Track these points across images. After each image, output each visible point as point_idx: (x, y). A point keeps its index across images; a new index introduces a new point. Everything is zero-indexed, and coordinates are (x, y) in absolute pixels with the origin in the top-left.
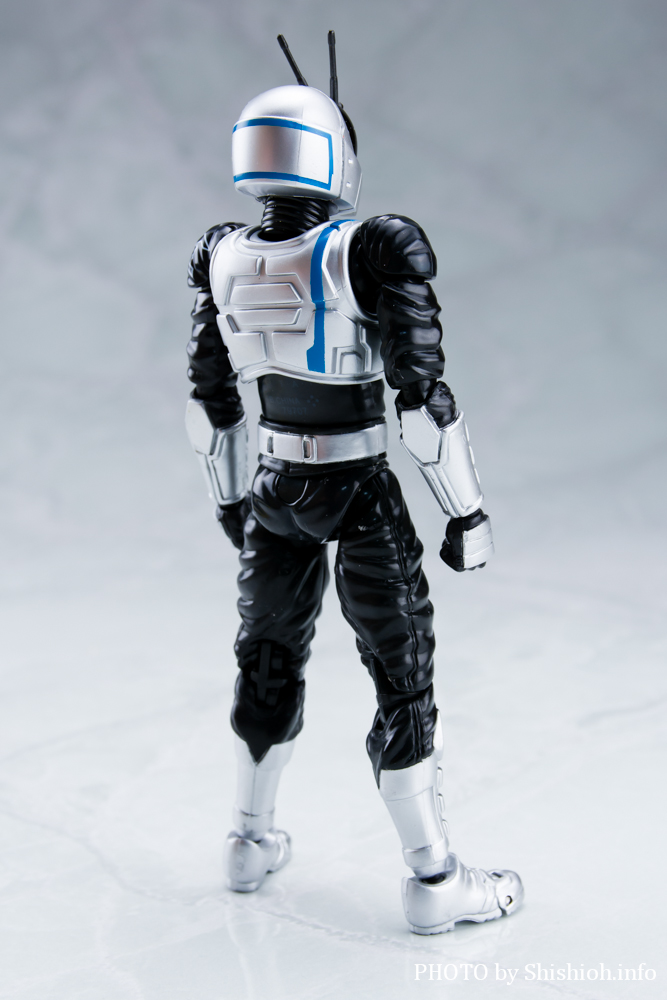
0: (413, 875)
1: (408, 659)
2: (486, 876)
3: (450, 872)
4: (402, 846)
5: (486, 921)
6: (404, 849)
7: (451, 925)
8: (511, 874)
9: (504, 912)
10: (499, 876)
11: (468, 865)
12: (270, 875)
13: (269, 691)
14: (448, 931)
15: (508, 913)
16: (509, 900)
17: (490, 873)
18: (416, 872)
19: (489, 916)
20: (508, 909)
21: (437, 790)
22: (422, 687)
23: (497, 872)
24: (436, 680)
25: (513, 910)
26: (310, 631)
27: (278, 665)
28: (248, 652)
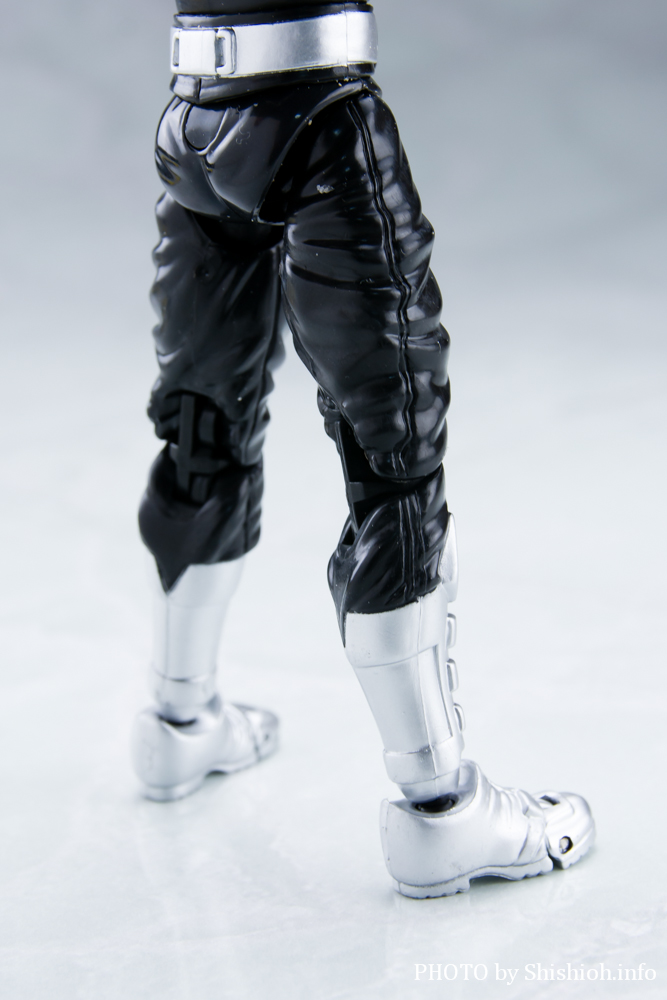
0: (401, 797)
1: (400, 422)
2: (527, 802)
3: (464, 794)
4: (383, 747)
5: (526, 877)
6: (386, 751)
7: (465, 883)
8: (574, 801)
9: (557, 865)
10: (553, 802)
11: (497, 782)
12: (216, 780)
13: (193, 476)
14: (458, 892)
15: (565, 864)
16: (565, 844)
17: (537, 798)
18: (405, 792)
19: (532, 870)
20: (565, 859)
21: (447, 653)
22: (423, 471)
23: (551, 795)
24: (448, 461)
25: (573, 861)
26: (255, 381)
27: (207, 435)
28: (165, 410)
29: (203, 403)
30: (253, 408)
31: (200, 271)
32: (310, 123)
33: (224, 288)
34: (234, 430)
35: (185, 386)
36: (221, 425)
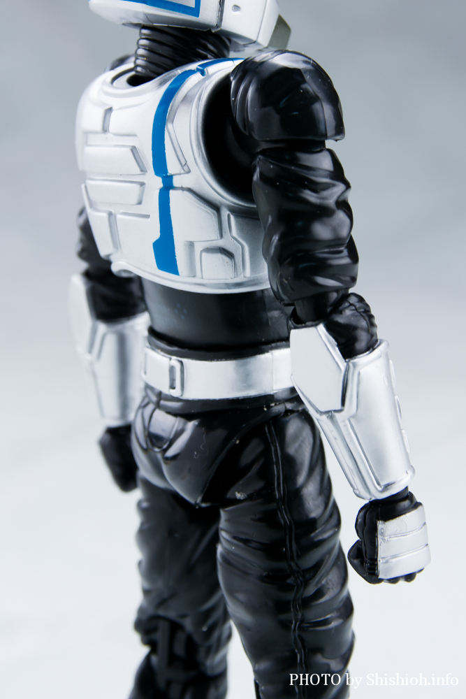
13: (169, 682)
26: (218, 614)
27: (180, 649)
28: (147, 626)
29: (175, 627)
30: (216, 635)
31: (171, 532)
32: (238, 442)
33: (190, 546)
34: (202, 651)
35: (161, 612)
36: (191, 645)
